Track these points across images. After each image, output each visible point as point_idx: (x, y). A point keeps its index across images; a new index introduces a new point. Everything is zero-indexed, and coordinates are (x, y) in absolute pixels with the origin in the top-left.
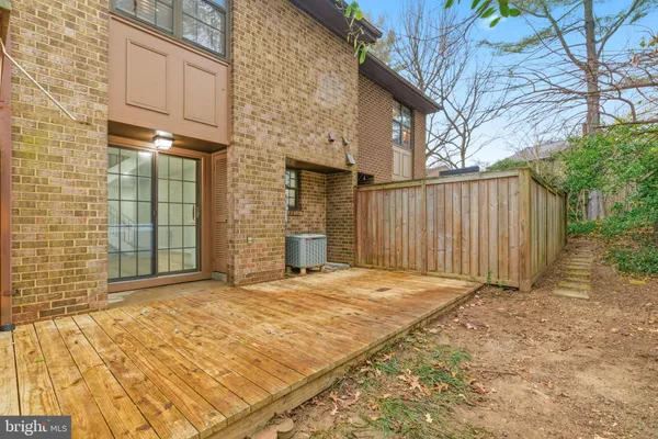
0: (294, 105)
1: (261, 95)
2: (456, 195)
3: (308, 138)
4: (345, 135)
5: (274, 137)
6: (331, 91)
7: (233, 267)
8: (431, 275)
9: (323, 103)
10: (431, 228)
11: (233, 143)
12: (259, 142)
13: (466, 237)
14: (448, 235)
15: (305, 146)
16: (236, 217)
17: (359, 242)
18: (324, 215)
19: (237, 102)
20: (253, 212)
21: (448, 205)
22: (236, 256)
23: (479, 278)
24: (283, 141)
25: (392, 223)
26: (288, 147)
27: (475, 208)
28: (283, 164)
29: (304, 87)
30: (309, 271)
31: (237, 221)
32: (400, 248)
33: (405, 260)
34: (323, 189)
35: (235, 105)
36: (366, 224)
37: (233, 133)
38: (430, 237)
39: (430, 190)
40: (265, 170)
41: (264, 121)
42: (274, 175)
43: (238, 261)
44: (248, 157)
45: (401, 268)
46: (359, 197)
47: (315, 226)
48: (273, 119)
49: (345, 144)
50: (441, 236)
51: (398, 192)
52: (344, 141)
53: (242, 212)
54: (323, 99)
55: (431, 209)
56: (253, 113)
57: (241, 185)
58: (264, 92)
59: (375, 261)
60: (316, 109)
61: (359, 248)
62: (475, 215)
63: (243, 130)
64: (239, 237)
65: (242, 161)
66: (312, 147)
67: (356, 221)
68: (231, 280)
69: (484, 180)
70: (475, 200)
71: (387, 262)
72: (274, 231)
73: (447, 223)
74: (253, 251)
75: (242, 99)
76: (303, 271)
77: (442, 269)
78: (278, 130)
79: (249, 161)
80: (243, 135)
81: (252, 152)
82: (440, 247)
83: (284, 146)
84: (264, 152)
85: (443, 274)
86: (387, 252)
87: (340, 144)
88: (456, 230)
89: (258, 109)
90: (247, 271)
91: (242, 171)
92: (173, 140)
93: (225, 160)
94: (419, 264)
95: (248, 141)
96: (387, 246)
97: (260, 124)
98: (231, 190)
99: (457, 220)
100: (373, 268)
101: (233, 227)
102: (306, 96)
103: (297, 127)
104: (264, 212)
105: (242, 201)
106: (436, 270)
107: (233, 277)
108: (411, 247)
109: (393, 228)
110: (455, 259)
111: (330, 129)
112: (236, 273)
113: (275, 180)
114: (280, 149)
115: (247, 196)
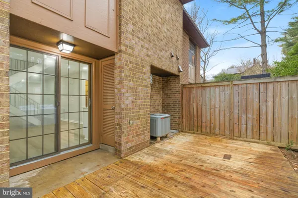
0: (155, 30)
1: (138, 19)
2: (256, 91)
3: (162, 54)
4: (178, 54)
5: (145, 50)
6: (171, 26)
7: (120, 144)
8: (236, 140)
9: (168, 33)
10: (236, 111)
11: (120, 51)
12: (136, 53)
13: (263, 117)
14: (250, 116)
15: (160, 58)
16: (123, 106)
17: (184, 117)
18: (161, 101)
19: (123, 20)
20: (133, 102)
21: (250, 97)
22: (123, 136)
23: (273, 143)
24: (150, 53)
25: (208, 107)
26: (152, 58)
27: (270, 100)
28: (149, 69)
29: (160, 20)
30: (162, 138)
31: (123, 110)
32: (213, 121)
33: (217, 129)
34: (161, 86)
35: (122, 23)
36: (189, 107)
37: (120, 43)
38: (236, 116)
39: (236, 88)
40: (139, 72)
41: (138, 38)
42: (144, 76)
43: (124, 139)
44: (130, 62)
45: (214, 134)
46: (184, 90)
47: (157, 108)
48: (144, 38)
49: (178, 59)
50: (244, 116)
51: (212, 89)
52: (177, 57)
53: (126, 102)
54: (168, 30)
55: (237, 99)
56: (133, 31)
57: (126, 83)
58: (139, 18)
59: (195, 129)
60: (165, 35)
61: (184, 120)
62: (270, 104)
63: (127, 42)
64: (125, 122)
65: (126, 65)
66: (164, 59)
67: (182, 105)
68: (118, 153)
69: (278, 82)
70: (270, 94)
71: (204, 130)
72: (145, 115)
73: (249, 108)
74: (133, 130)
75: (127, 19)
76: (159, 139)
77: (245, 136)
78: (146, 45)
79: (131, 65)
80: (127, 46)
81: (133, 59)
82: (244, 122)
83: (149, 57)
84: (139, 59)
85: (245, 139)
86: (204, 124)
87: (175, 59)
88: (256, 112)
89: (136, 29)
90: (129, 145)
91: (126, 73)
92: (74, 45)
93: (114, 64)
94: (227, 132)
95: (130, 51)
96: (204, 120)
97: (137, 39)
98: (119, 86)
99: (256, 106)
100: (194, 133)
101: (120, 114)
102: (161, 26)
103: (156, 45)
104: (139, 102)
105: (126, 95)
106: (240, 136)
107: (120, 151)
108: (221, 122)
109: (208, 110)
110: (255, 130)
111: (171, 49)
112: (122, 149)
113: (145, 80)
114: (147, 58)
115: (130, 91)
